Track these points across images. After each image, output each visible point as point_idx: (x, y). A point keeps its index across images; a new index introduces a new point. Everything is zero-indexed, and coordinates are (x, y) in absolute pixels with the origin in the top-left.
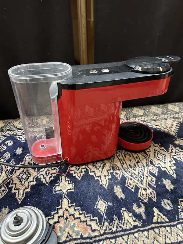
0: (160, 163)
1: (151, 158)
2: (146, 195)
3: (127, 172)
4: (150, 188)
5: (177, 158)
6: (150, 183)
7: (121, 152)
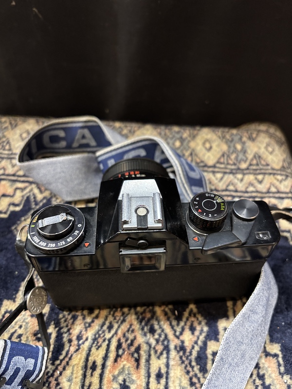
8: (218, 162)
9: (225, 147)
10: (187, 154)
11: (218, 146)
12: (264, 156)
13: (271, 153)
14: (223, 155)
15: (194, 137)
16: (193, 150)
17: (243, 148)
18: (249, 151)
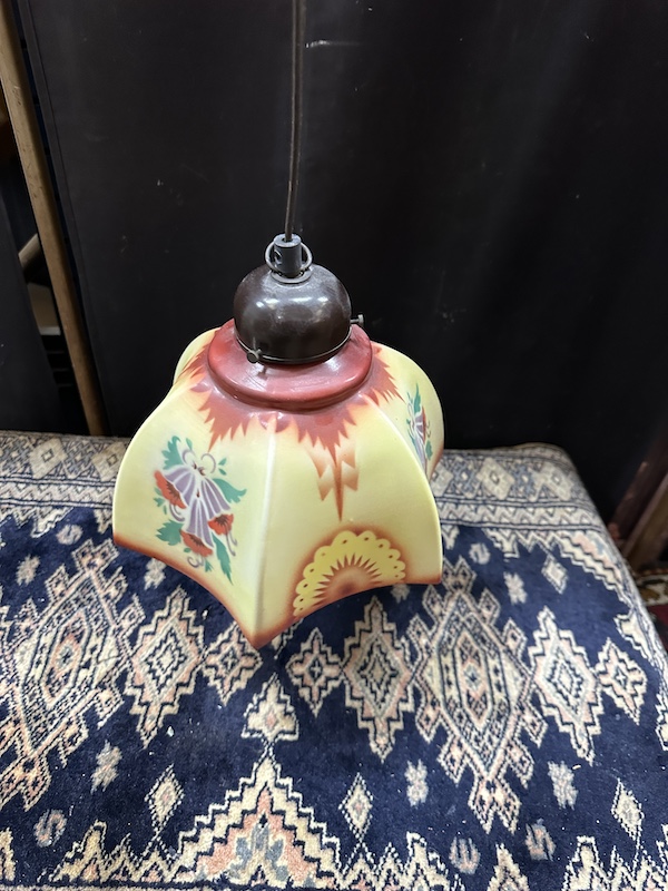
0: (146, 686)
1: (133, 660)
2: (20, 783)
3: (26, 696)
4: (45, 764)
5: (211, 678)
6: (61, 748)
7: (61, 621)
8: (509, 496)
9: (512, 480)
10: (477, 487)
11: (505, 478)
12: (552, 488)
13: (558, 484)
14: (511, 489)
15: (479, 468)
16: (481, 483)
17: (530, 480)
18: (536, 483)
